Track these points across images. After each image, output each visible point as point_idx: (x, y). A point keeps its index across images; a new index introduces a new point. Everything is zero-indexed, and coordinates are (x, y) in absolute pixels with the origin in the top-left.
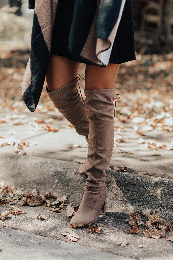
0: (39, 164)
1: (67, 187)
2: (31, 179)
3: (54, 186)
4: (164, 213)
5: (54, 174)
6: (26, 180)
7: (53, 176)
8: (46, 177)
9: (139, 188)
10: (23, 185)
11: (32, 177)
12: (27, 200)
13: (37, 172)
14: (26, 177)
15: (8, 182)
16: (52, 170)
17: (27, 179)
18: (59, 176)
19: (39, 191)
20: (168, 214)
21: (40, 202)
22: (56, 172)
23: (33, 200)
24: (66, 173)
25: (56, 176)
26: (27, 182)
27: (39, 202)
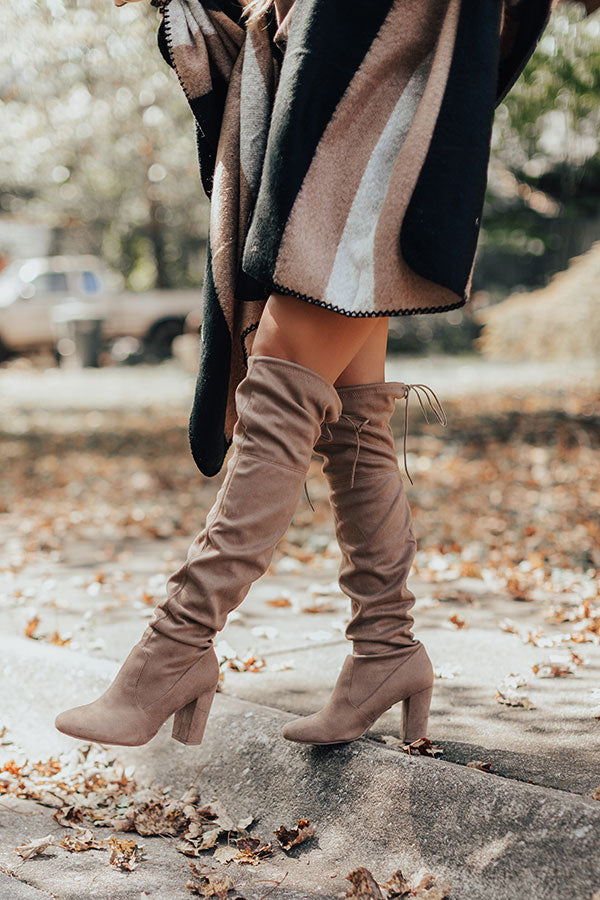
0: (222, 719)
1: (266, 790)
2: (194, 761)
3: (237, 787)
4: (466, 887)
5: (245, 751)
6: (183, 764)
7: (243, 754)
8: (225, 758)
9: (425, 804)
10: (172, 779)
11: (197, 757)
12: (136, 815)
13: (211, 743)
14: (185, 756)
15: (144, 767)
16: (245, 737)
17: (185, 761)
18: (255, 756)
19: (202, 797)
20: (473, 892)
21: (174, 827)
22: (251, 745)
23: (157, 818)
24: (271, 750)
25: (247, 757)
26: (183, 770)
27: (170, 825)
